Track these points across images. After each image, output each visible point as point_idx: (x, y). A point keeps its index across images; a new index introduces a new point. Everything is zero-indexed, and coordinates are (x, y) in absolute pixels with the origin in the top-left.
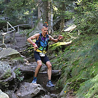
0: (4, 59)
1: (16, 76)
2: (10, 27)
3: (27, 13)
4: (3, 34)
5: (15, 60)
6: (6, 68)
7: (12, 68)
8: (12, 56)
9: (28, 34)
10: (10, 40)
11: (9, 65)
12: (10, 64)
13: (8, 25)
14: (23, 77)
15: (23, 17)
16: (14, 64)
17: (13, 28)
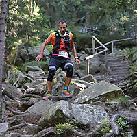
0: (95, 100)
1: (120, 131)
2: (97, 45)
3: (125, 19)
4: (87, 58)
6: (99, 117)
7: (110, 117)
8: (108, 95)
9: (132, 55)
10: (99, 68)
11: (105, 112)
12: (107, 110)
13: (93, 42)
14: (132, 132)
16: (112, 109)
17: (104, 46)
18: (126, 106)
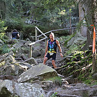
2: (39, 33)
3: (63, 13)
4: (30, 44)
5: (50, 81)
6: (37, 93)
7: (46, 93)
8: (45, 76)
10: (40, 53)
11: (42, 89)
13: (36, 31)
15: (58, 19)
16: (48, 87)
17: (44, 34)
18: (59, 84)
